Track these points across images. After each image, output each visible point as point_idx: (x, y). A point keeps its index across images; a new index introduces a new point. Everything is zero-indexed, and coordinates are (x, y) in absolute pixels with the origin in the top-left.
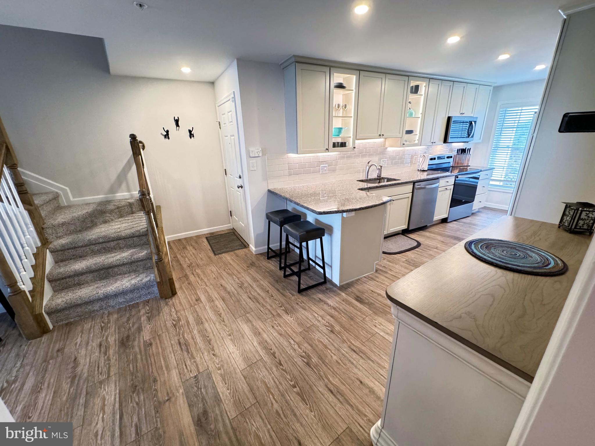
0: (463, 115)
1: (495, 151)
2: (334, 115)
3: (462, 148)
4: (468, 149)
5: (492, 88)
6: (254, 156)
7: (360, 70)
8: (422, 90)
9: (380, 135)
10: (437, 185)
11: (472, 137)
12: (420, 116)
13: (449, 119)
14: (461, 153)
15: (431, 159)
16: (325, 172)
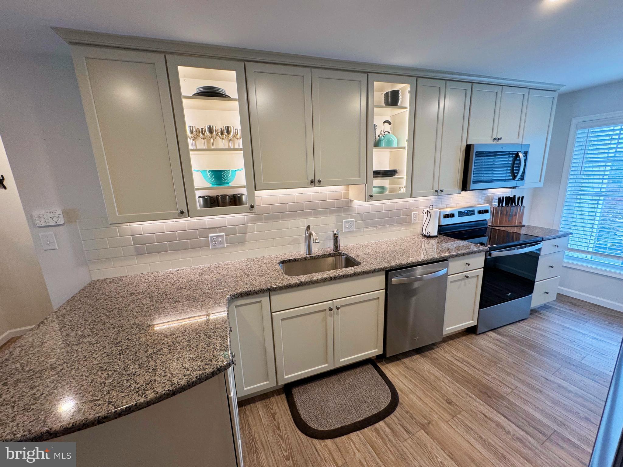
0: (500, 142)
1: (573, 200)
2: (190, 147)
3: (507, 196)
4: (519, 198)
5: (556, 95)
6: (43, 224)
7: (244, 61)
8: (405, 99)
9: (312, 182)
10: (443, 272)
11: (522, 178)
12: (406, 144)
13: (469, 148)
14: (507, 204)
15: (446, 216)
16: (222, 246)
